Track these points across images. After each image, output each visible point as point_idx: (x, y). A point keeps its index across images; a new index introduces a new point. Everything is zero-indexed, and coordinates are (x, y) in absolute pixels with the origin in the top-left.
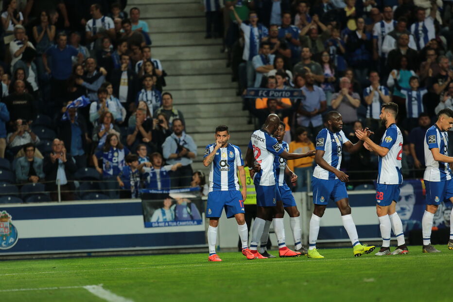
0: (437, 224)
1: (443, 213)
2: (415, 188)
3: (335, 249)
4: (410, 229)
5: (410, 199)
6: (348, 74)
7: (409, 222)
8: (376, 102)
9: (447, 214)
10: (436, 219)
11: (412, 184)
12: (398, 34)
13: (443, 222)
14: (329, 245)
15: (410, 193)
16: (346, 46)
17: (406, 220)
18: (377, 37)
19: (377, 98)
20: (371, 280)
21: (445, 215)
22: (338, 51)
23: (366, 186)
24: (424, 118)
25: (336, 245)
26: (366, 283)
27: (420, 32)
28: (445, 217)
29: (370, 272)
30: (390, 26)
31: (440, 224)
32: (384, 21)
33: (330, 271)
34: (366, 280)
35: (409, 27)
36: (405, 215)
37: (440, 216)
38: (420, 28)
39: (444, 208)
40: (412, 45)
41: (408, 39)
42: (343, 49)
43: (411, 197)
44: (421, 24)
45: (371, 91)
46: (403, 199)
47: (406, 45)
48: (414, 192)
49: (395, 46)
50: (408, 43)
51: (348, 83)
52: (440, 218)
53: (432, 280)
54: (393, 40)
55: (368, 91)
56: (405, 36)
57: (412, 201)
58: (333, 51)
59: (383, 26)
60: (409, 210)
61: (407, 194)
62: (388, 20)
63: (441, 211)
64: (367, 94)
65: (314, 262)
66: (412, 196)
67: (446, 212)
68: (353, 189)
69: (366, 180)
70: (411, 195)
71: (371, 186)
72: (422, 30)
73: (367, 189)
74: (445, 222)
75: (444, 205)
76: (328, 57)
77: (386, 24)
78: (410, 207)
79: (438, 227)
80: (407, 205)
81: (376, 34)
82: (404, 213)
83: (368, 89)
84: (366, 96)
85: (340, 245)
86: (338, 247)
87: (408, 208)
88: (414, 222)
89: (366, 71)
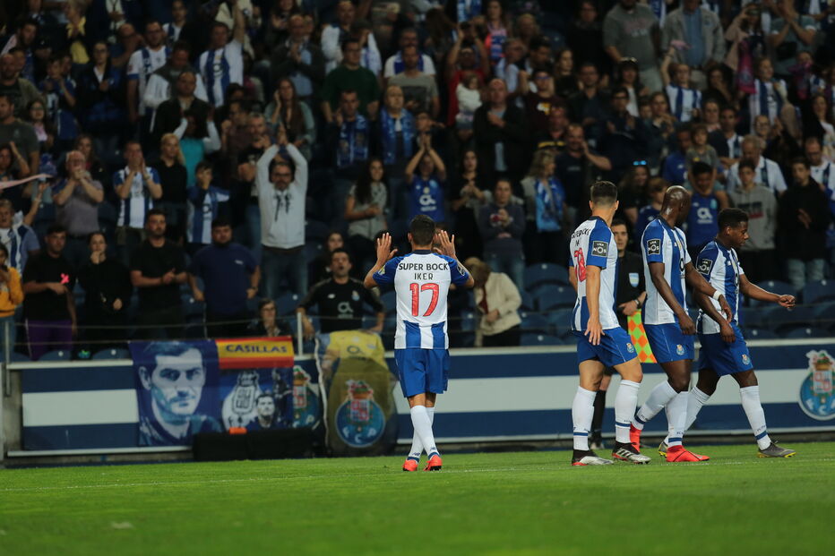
0: (245, 423)
1: (257, 401)
2: (204, 357)
3: (56, 469)
4: (195, 431)
5: (195, 377)
6: (82, 144)
7: (194, 418)
8: (137, 196)
9: (263, 404)
10: (243, 414)
11: (199, 348)
12: (174, 73)
13: (256, 418)
14: (44, 461)
15: (196, 366)
16: (76, 93)
17: (189, 415)
18: (136, 76)
19: (140, 189)
20: (126, 525)
21: (259, 406)
22: (62, 102)
23: (114, 352)
24: (222, 228)
25: (58, 461)
26: (116, 530)
27: (217, 68)
28: (259, 411)
29: (122, 510)
30: (159, 57)
31: (251, 422)
32: (147, 48)
33: (48, 509)
34: (116, 525)
35: (194, 60)
36: (186, 405)
37: (250, 408)
38: (217, 60)
39: (258, 393)
40: (201, 93)
41: (194, 82)
42: (70, 99)
43: (197, 373)
44: (219, 53)
45: (126, 176)
46: (183, 376)
47: (191, 94)
48: (203, 364)
49: (167, 94)
50: (194, 89)
51: (82, 161)
52: (250, 411)
53: (238, 524)
54: (165, 84)
55: (122, 177)
56: (188, 76)
57: (200, 379)
58: (53, 102)
59: (146, 55)
60: (194, 397)
61: (190, 368)
62: (156, 47)
63: (251, 399)
64: (120, 181)
65: (18, 493)
66: (199, 371)
67: (261, 400)
68: (90, 358)
69: (115, 342)
70: (198, 368)
71: (123, 352)
72: (219, 65)
73: (115, 357)
74: (260, 418)
75: (258, 387)
76: (42, 113)
77: (152, 52)
78: (194, 391)
79: (247, 427)
80: (191, 387)
81: (135, 71)
82: (183, 402)
83: (122, 172)
84: (117, 184)
85: (65, 460)
86: (61, 465)
87: (191, 392)
88: (203, 418)
89: (114, 140)
